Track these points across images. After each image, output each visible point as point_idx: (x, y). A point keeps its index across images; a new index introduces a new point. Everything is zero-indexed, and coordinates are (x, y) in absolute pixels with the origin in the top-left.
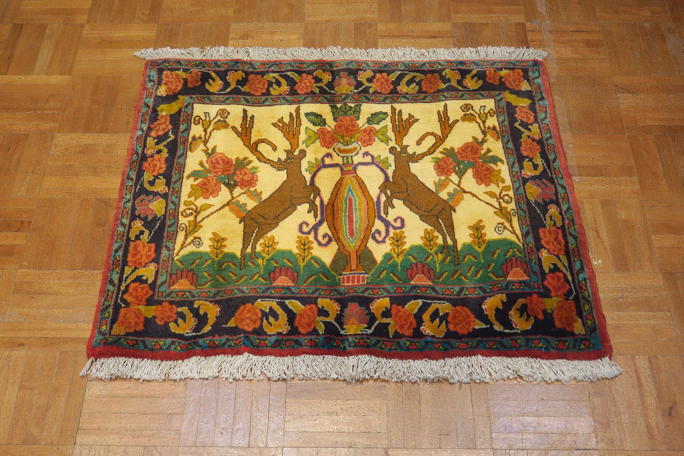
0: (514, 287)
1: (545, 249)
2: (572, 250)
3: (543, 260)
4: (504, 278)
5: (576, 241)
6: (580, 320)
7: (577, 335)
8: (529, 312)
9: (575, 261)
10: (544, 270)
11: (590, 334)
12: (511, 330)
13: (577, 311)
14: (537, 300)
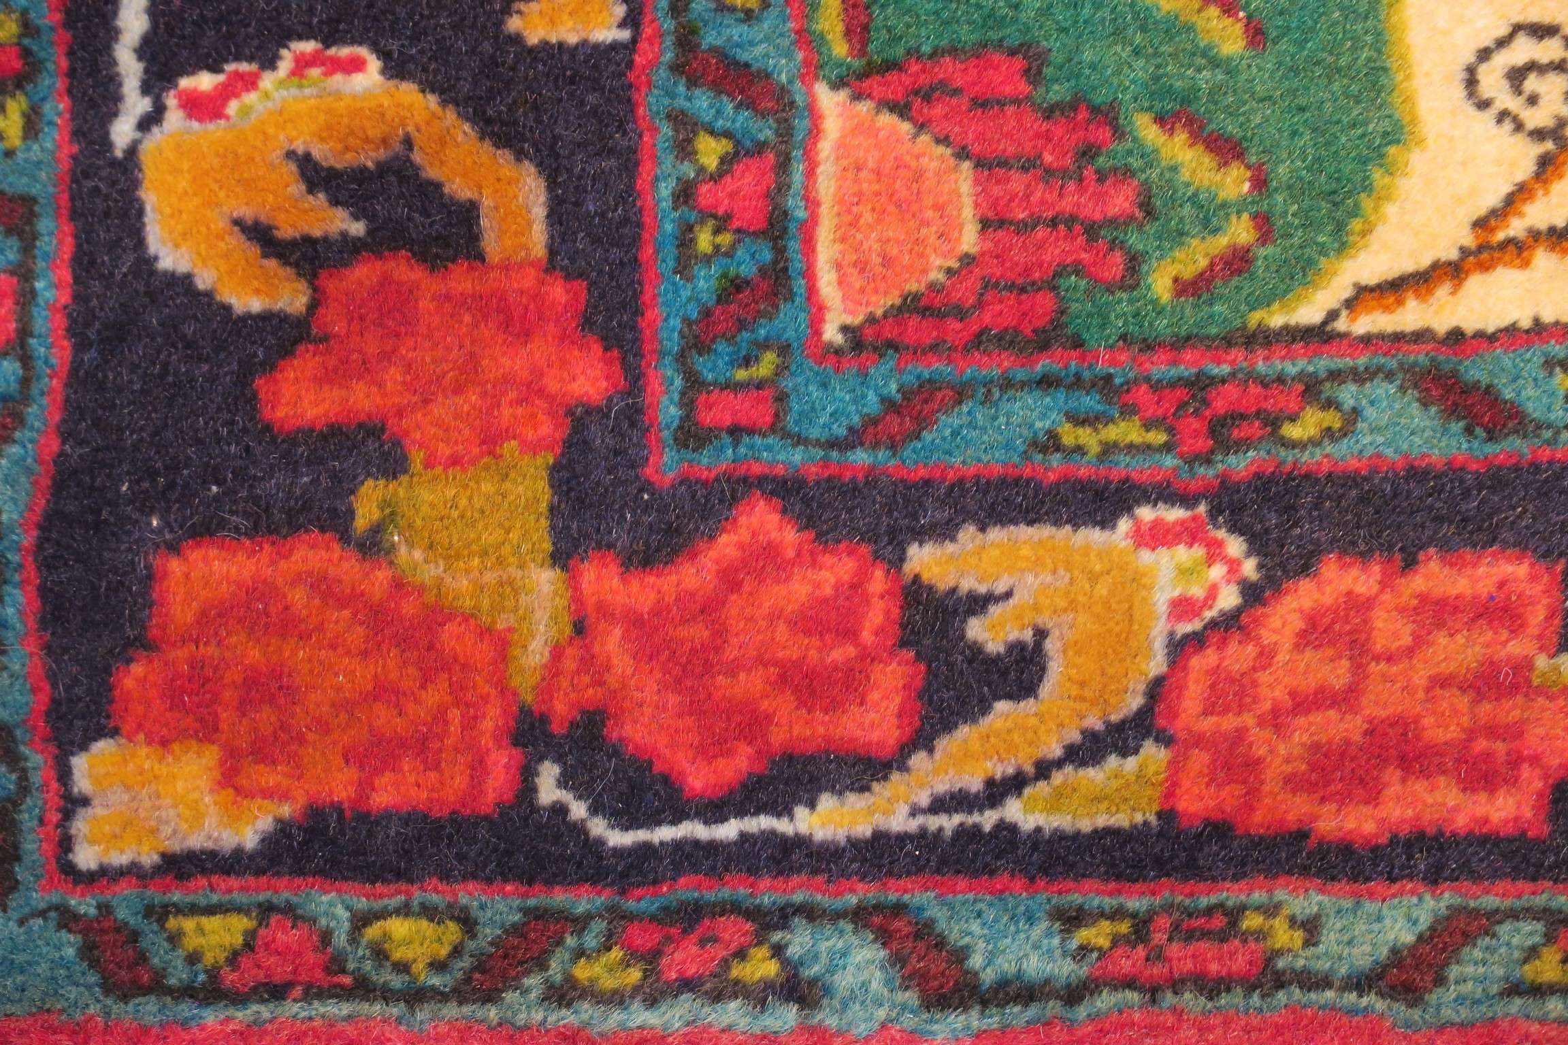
0: (710, 151)
1: (1253, 594)
2: (1234, 915)
3: (1093, 536)
4: (840, 49)
5: (1361, 982)
6: (250, 838)
7: (64, 774)
8: (363, 273)
9: (1072, 920)
10: (945, 531)
11: (67, 919)
12: (145, 50)
13: (367, 820)
14: (532, 390)
